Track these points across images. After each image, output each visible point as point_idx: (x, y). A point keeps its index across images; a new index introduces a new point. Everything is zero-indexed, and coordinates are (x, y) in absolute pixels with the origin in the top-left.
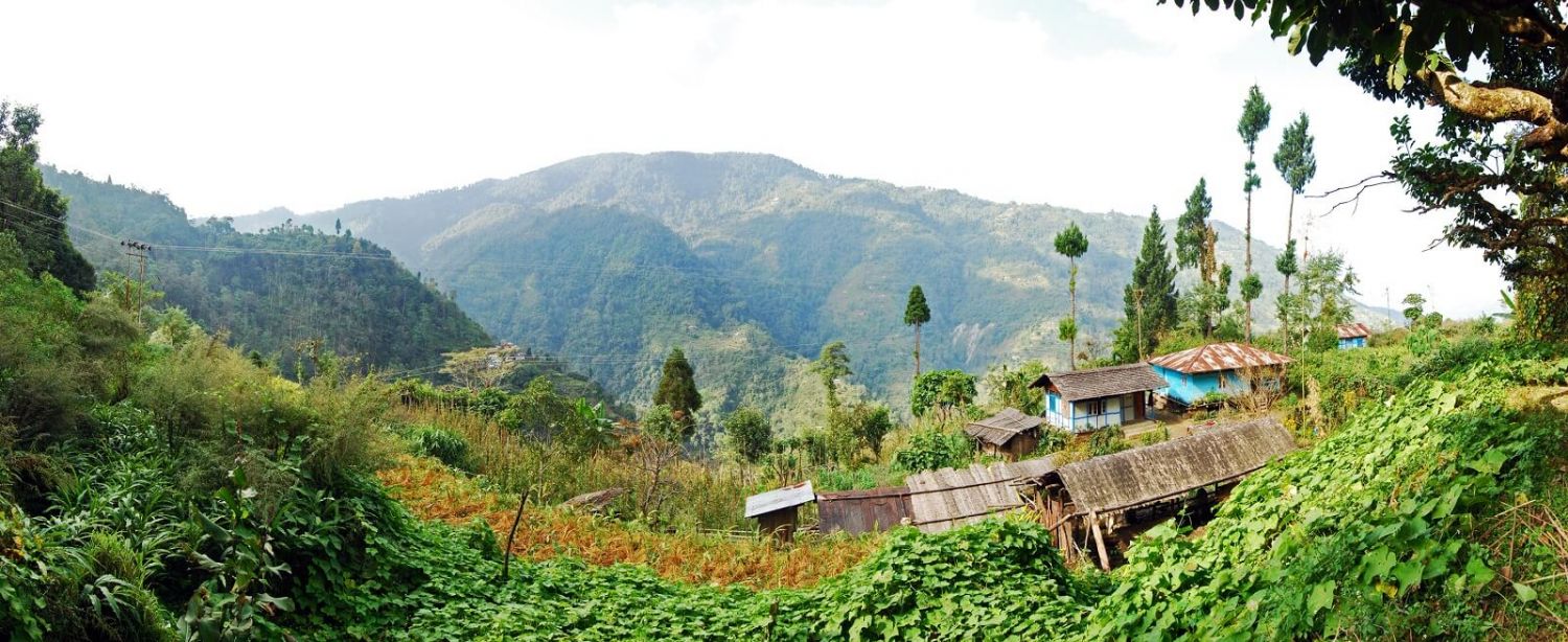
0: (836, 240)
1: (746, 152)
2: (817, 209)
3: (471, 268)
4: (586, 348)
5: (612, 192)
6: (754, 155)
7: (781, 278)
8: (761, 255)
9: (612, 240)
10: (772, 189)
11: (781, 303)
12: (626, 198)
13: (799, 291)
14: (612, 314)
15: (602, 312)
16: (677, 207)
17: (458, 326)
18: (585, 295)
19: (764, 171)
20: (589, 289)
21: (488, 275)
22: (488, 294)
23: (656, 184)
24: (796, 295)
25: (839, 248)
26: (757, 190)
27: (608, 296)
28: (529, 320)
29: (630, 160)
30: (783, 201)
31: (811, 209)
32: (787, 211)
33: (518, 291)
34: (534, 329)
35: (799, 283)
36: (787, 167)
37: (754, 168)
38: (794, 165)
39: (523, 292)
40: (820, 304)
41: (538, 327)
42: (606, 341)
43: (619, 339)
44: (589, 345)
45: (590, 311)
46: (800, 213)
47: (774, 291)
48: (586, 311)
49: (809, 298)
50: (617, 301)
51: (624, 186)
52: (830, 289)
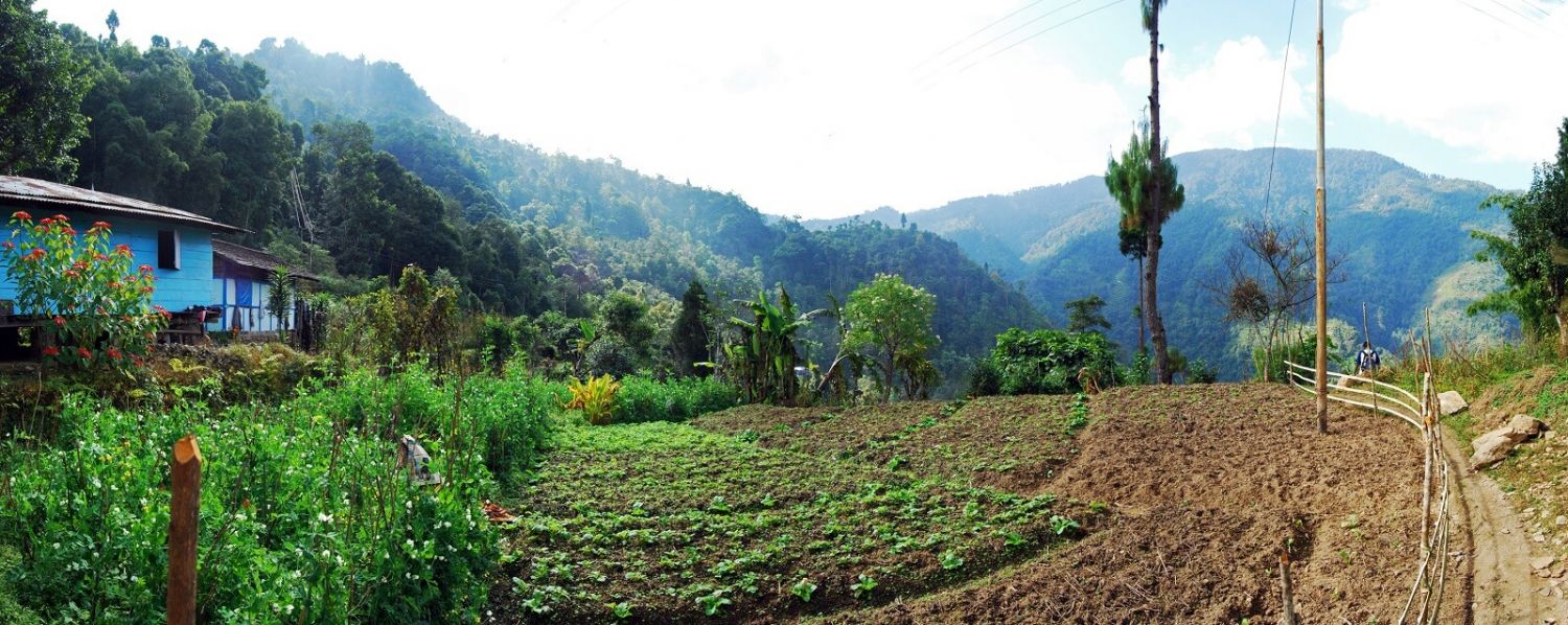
0: (1433, 240)
1: (1348, 148)
2: (1416, 208)
3: (1063, 262)
4: (1176, 340)
5: (1213, 187)
6: (1356, 152)
7: (1376, 274)
8: (1358, 251)
9: (1206, 234)
10: (1373, 187)
11: (1373, 299)
12: (1226, 193)
13: (1393, 287)
14: (1201, 307)
15: (1192, 305)
16: (1277, 203)
17: (1019, 315)
18: (1176, 289)
19: (1366, 168)
20: (1180, 283)
21: (1079, 270)
22: (1079, 287)
23: (1258, 181)
24: (1391, 292)
25: (1436, 248)
26: (1358, 186)
27: (1198, 290)
28: (1117, 313)
29: (1232, 156)
30: (1383, 200)
31: (1410, 207)
32: (1386, 207)
33: (1109, 285)
34: (1121, 322)
35: (1394, 280)
36: (1391, 165)
37: (1355, 165)
38: (1396, 163)
39: (1113, 286)
40: (1414, 301)
41: (1125, 320)
42: (1195, 334)
43: (1207, 332)
44: (1178, 337)
45: (1180, 304)
46: (1399, 211)
47: (1367, 287)
48: (1178, 304)
49: (1404, 295)
50: (1207, 295)
51: (1225, 182)
52: (1425, 287)
